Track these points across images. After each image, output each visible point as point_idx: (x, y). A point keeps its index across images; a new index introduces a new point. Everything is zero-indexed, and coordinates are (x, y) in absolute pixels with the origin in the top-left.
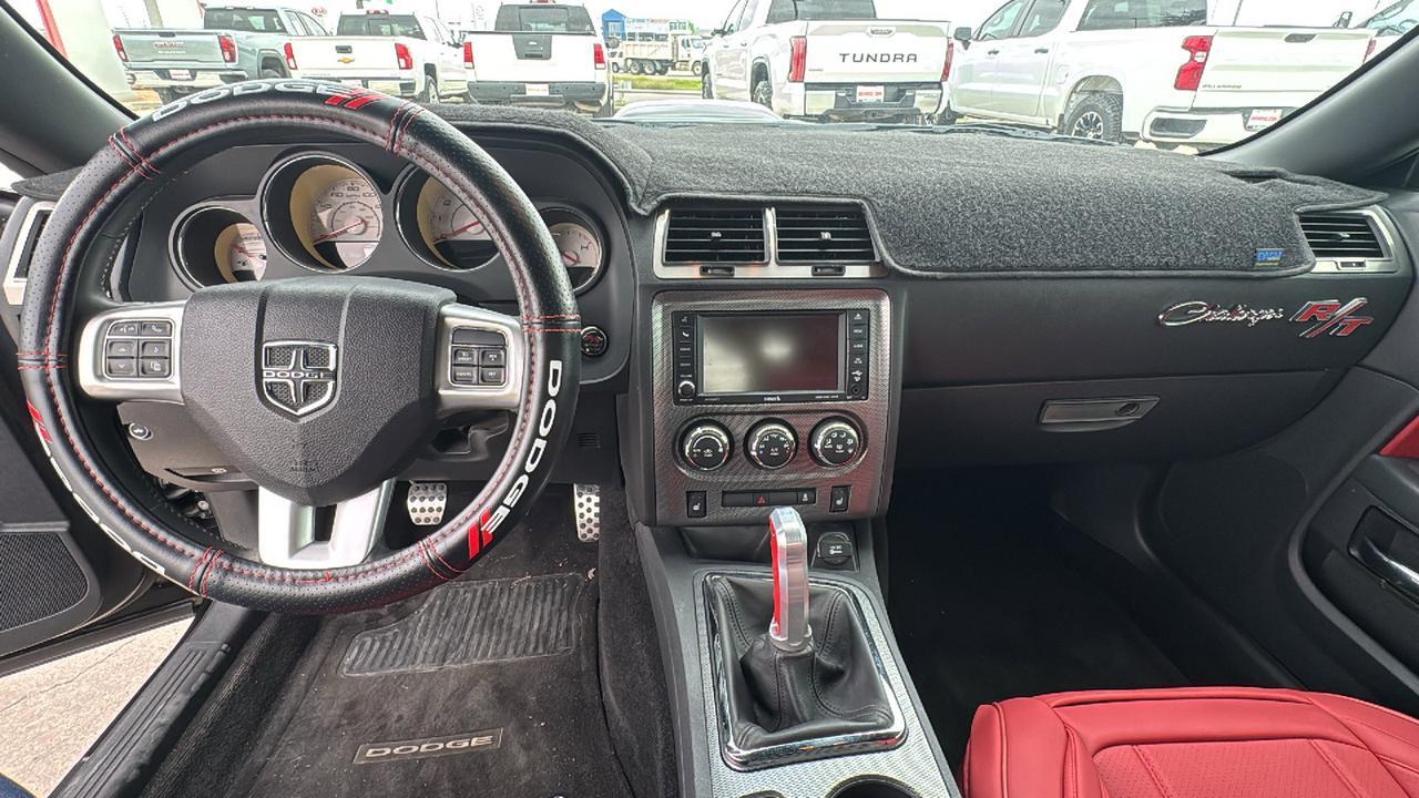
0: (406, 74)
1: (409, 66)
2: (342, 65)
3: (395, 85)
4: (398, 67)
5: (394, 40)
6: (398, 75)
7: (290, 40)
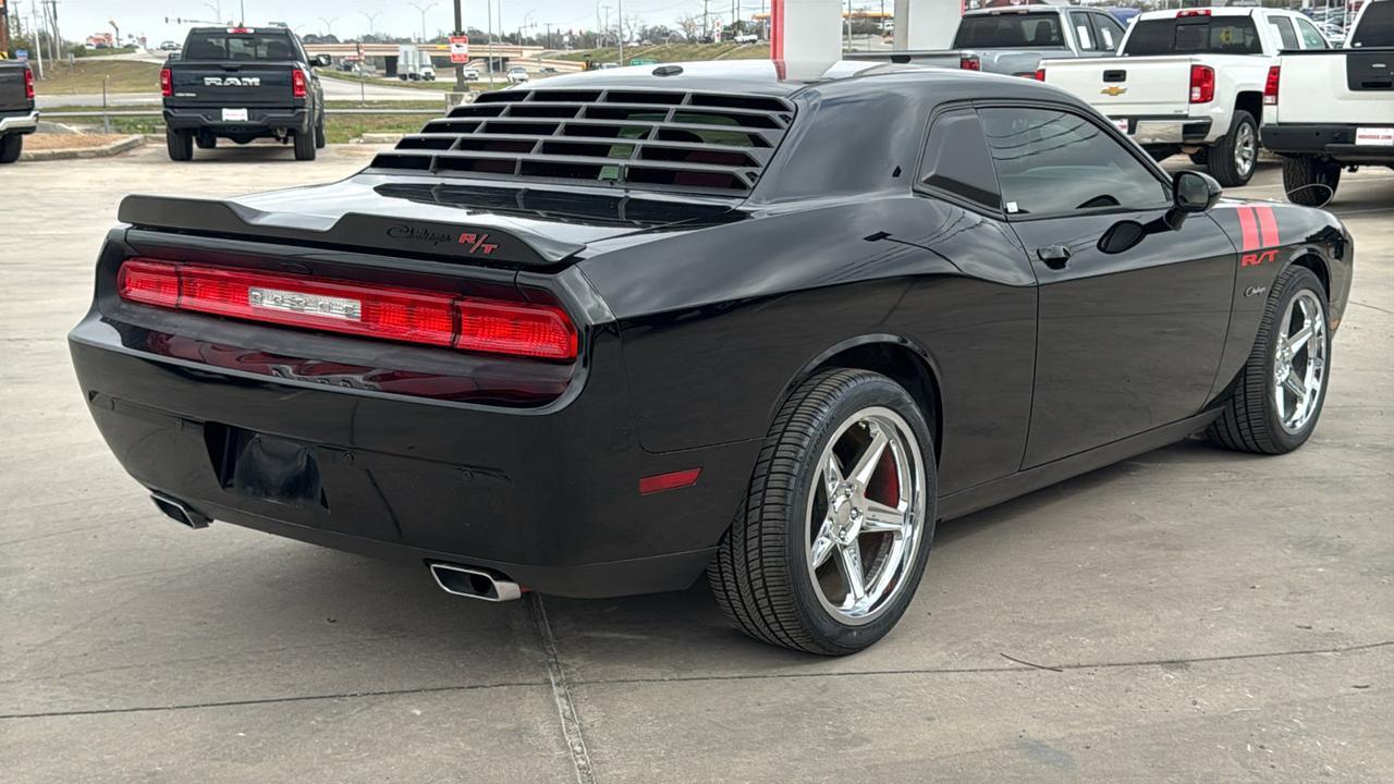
0: (1198, 111)
1: (1207, 96)
2: (1107, 98)
3: (1176, 126)
4: (1188, 100)
5: (1191, 60)
6: (1185, 113)
7: (1046, 64)
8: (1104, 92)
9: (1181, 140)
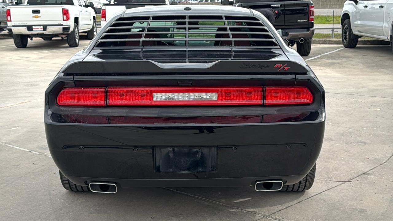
1: (68, 19)
3: (60, 28)
4: (62, 20)
5: (62, 7)
6: (62, 24)
7: (10, 7)
8: (33, 17)
9: (62, 33)
